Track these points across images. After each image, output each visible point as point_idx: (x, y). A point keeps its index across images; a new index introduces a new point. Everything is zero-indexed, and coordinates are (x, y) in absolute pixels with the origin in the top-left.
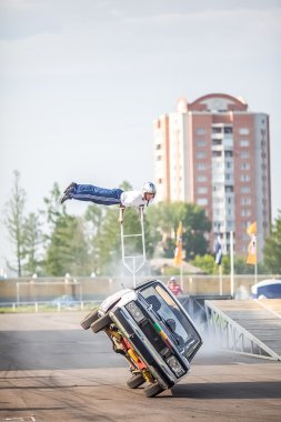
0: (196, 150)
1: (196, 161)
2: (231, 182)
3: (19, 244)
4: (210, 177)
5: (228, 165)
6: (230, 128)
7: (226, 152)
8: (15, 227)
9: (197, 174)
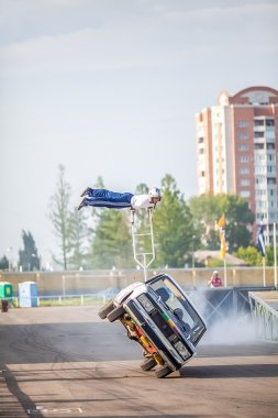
0: (238, 143)
1: (238, 154)
2: (273, 174)
3: (64, 238)
4: (252, 169)
5: (270, 157)
6: (273, 121)
7: (268, 144)
8: (60, 221)
9: (239, 166)
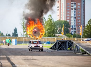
0: (67, 8)
1: (67, 11)
2: (75, 16)
3: (24, 29)
4: (70, 15)
5: (75, 12)
6: (76, 3)
7: (74, 9)
8: (23, 25)
9: (67, 14)
